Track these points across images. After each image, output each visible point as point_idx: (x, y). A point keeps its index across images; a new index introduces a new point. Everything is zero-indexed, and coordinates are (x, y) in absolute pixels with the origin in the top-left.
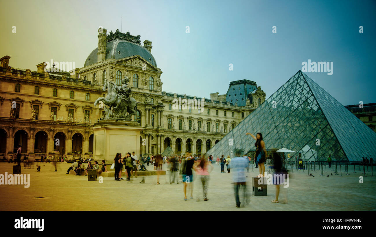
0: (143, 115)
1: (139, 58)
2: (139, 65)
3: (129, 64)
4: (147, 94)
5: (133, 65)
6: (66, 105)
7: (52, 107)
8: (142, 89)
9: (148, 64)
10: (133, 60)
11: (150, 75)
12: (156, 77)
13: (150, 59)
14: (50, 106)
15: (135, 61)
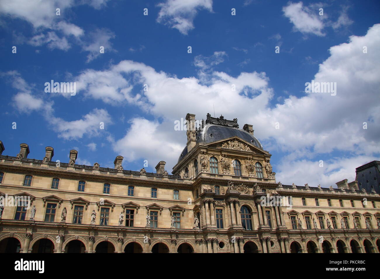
0: (253, 211)
1: (237, 140)
2: (238, 148)
3: (225, 148)
4: (254, 183)
5: (231, 148)
6: (146, 207)
7: (127, 210)
8: (247, 178)
9: (251, 147)
10: (229, 142)
11: (255, 160)
12: (264, 162)
13: (253, 141)
14: (124, 209)
15: (233, 143)
